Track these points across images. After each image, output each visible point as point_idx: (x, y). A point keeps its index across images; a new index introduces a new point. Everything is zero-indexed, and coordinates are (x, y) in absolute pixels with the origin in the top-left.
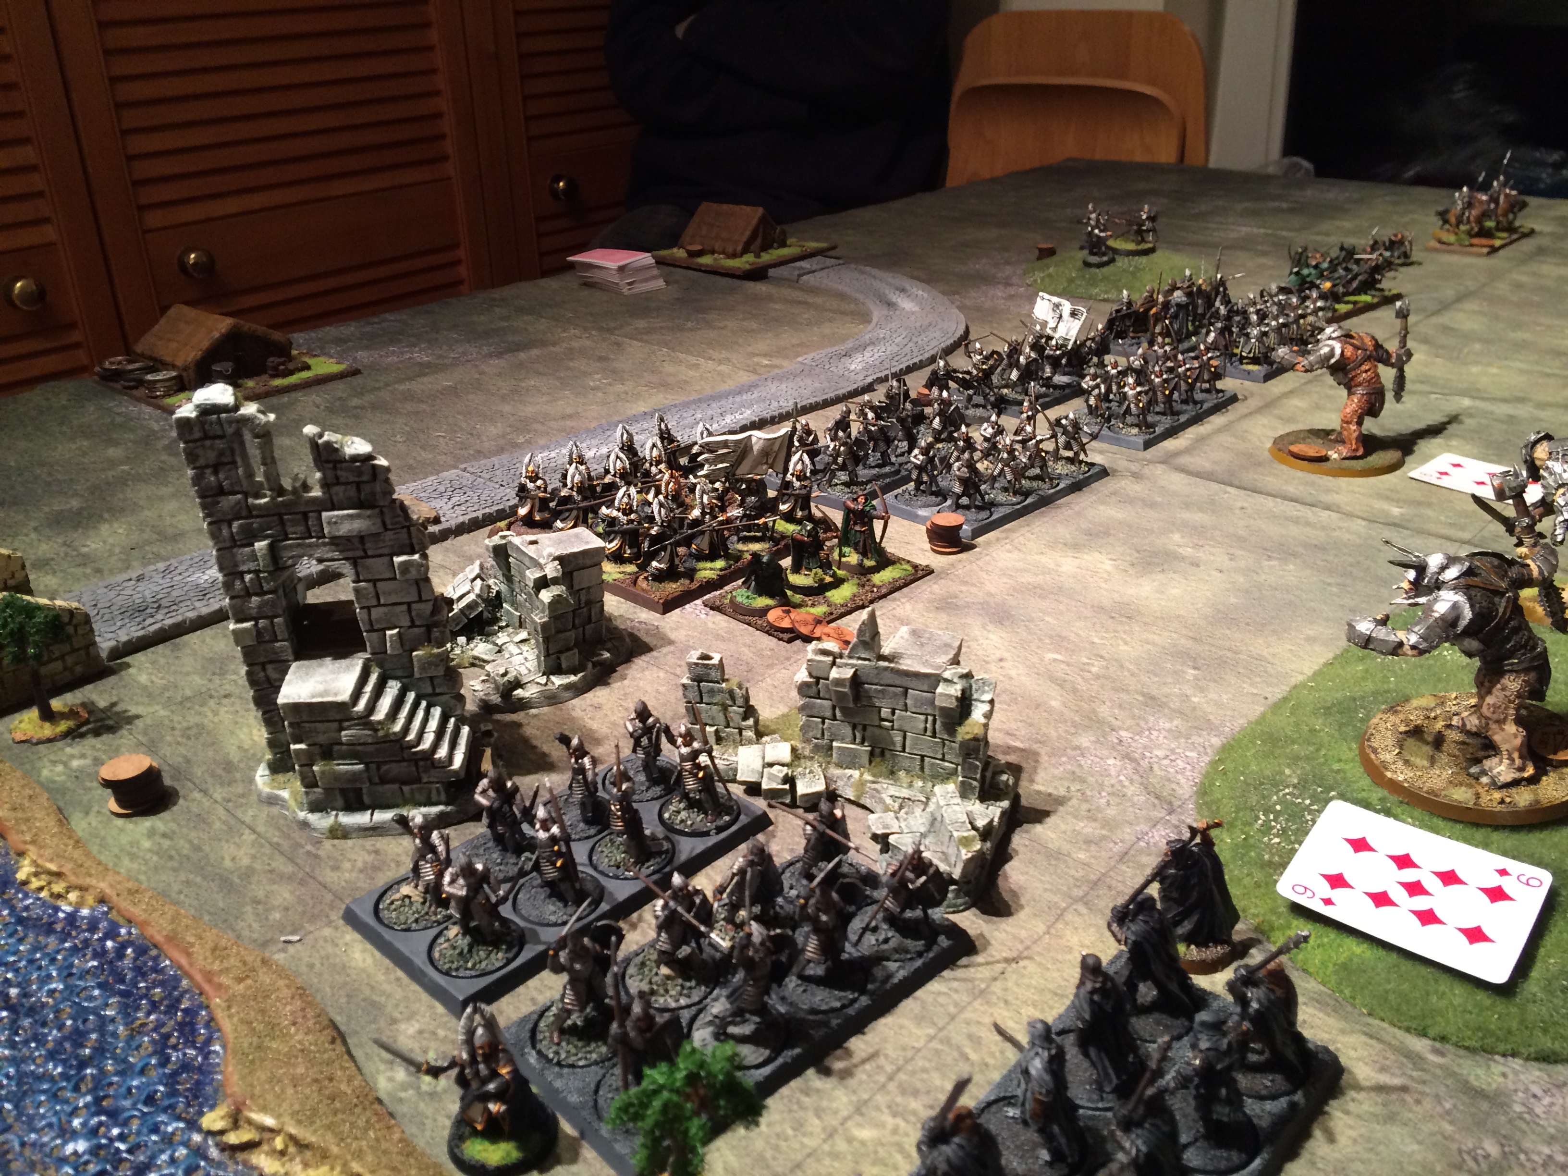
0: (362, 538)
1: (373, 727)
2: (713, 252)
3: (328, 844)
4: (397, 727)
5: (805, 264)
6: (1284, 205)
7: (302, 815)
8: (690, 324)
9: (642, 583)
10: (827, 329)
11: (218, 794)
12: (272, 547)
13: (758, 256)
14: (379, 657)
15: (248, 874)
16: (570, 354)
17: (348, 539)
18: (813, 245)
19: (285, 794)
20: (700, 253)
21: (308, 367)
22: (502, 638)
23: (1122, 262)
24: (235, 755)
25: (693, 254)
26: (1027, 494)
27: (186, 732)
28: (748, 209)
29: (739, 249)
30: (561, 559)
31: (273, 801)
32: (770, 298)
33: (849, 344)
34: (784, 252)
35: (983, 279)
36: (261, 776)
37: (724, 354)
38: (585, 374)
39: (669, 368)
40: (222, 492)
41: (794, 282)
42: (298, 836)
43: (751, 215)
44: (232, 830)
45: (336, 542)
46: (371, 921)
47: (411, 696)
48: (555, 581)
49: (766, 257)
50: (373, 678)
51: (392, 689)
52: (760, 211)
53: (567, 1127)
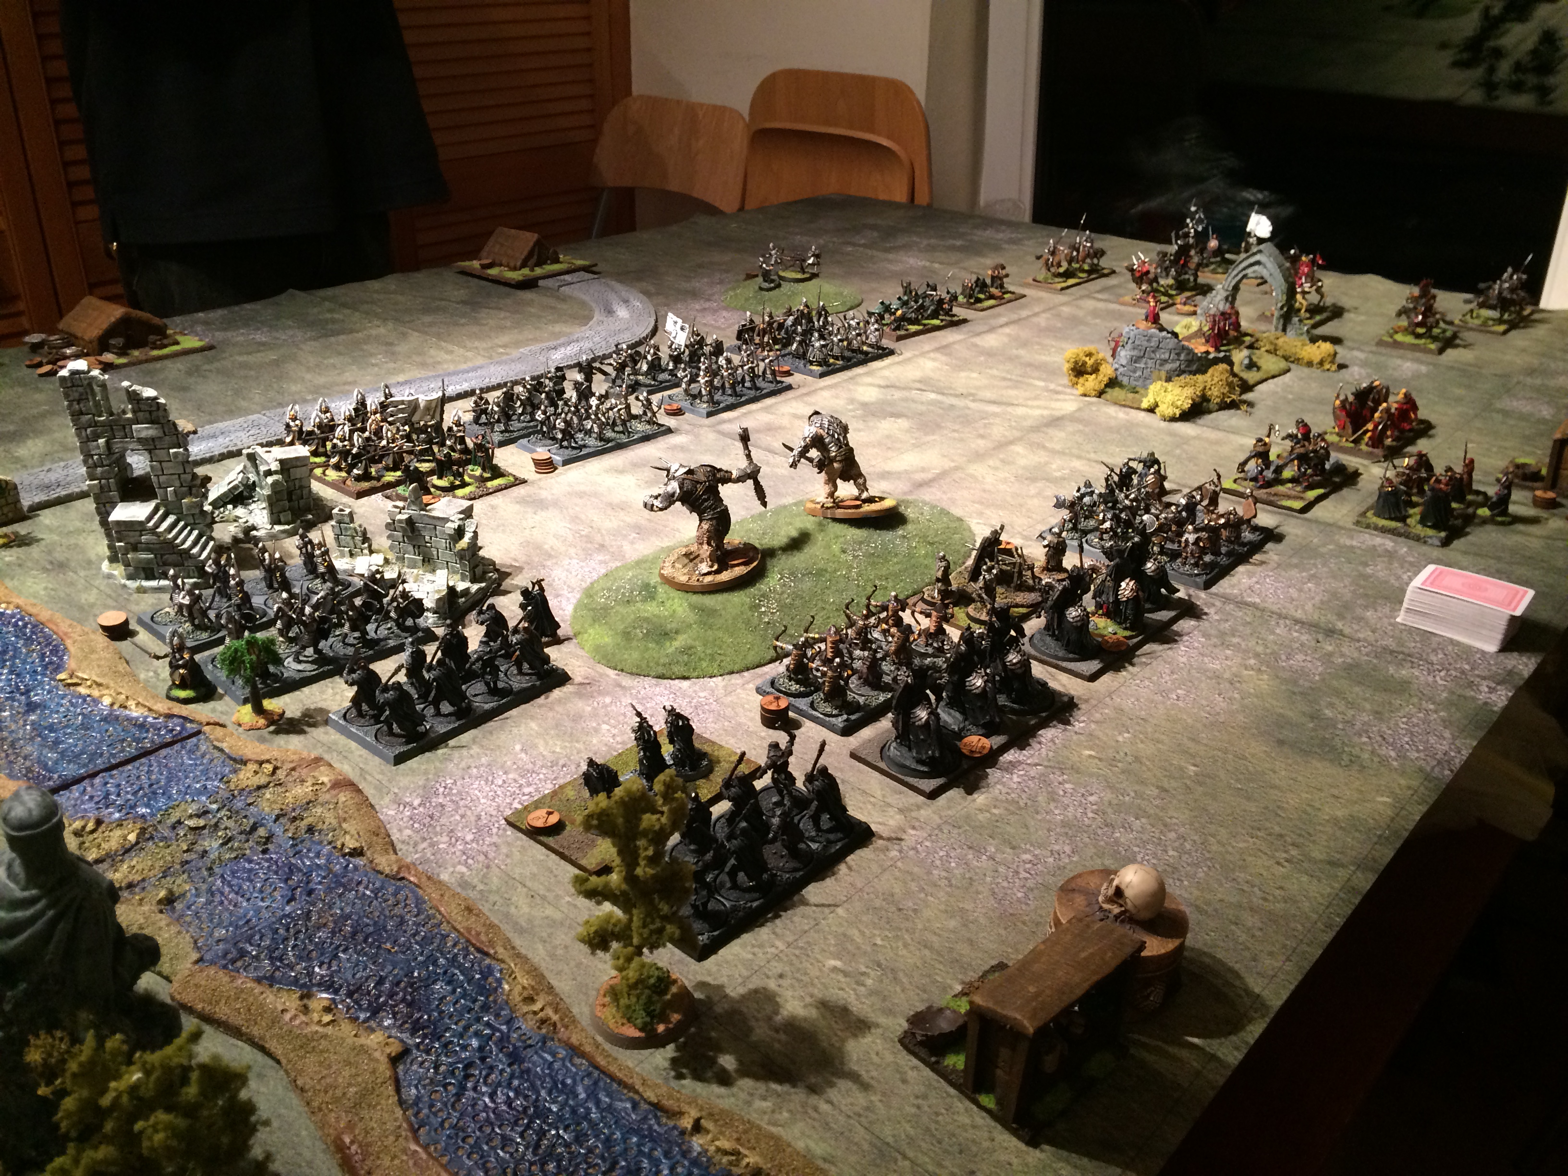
0: (153, 439)
1: (158, 535)
2: (501, 265)
3: (135, 596)
4: (170, 536)
5: (567, 278)
6: (959, 243)
7: (123, 581)
8: (463, 321)
9: (348, 482)
10: (558, 328)
11: (82, 573)
12: (107, 442)
13: (532, 270)
14: (165, 502)
15: (92, 606)
16: (367, 340)
17: (146, 439)
18: (580, 262)
19: (116, 573)
20: (490, 266)
21: (177, 343)
22: (253, 506)
23: (786, 287)
24: (93, 557)
25: (485, 267)
26: (608, 441)
27: (68, 547)
28: (528, 234)
29: (519, 264)
30: (282, 462)
31: (110, 576)
32: (531, 303)
33: (562, 340)
34: (556, 267)
35: (695, 295)
36: (105, 566)
37: (477, 344)
38: (372, 355)
39: (432, 352)
40: (81, 413)
41: (554, 293)
42: (120, 591)
43: (530, 238)
44: (88, 587)
45: (140, 440)
46: (149, 621)
47: (182, 523)
48: (276, 472)
49: (538, 271)
50: (161, 512)
51: (171, 519)
52: (536, 236)
53: (220, 691)
